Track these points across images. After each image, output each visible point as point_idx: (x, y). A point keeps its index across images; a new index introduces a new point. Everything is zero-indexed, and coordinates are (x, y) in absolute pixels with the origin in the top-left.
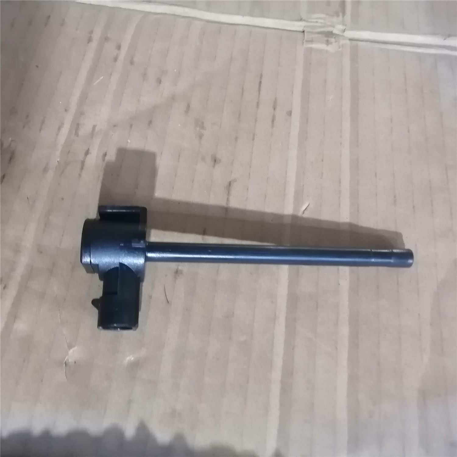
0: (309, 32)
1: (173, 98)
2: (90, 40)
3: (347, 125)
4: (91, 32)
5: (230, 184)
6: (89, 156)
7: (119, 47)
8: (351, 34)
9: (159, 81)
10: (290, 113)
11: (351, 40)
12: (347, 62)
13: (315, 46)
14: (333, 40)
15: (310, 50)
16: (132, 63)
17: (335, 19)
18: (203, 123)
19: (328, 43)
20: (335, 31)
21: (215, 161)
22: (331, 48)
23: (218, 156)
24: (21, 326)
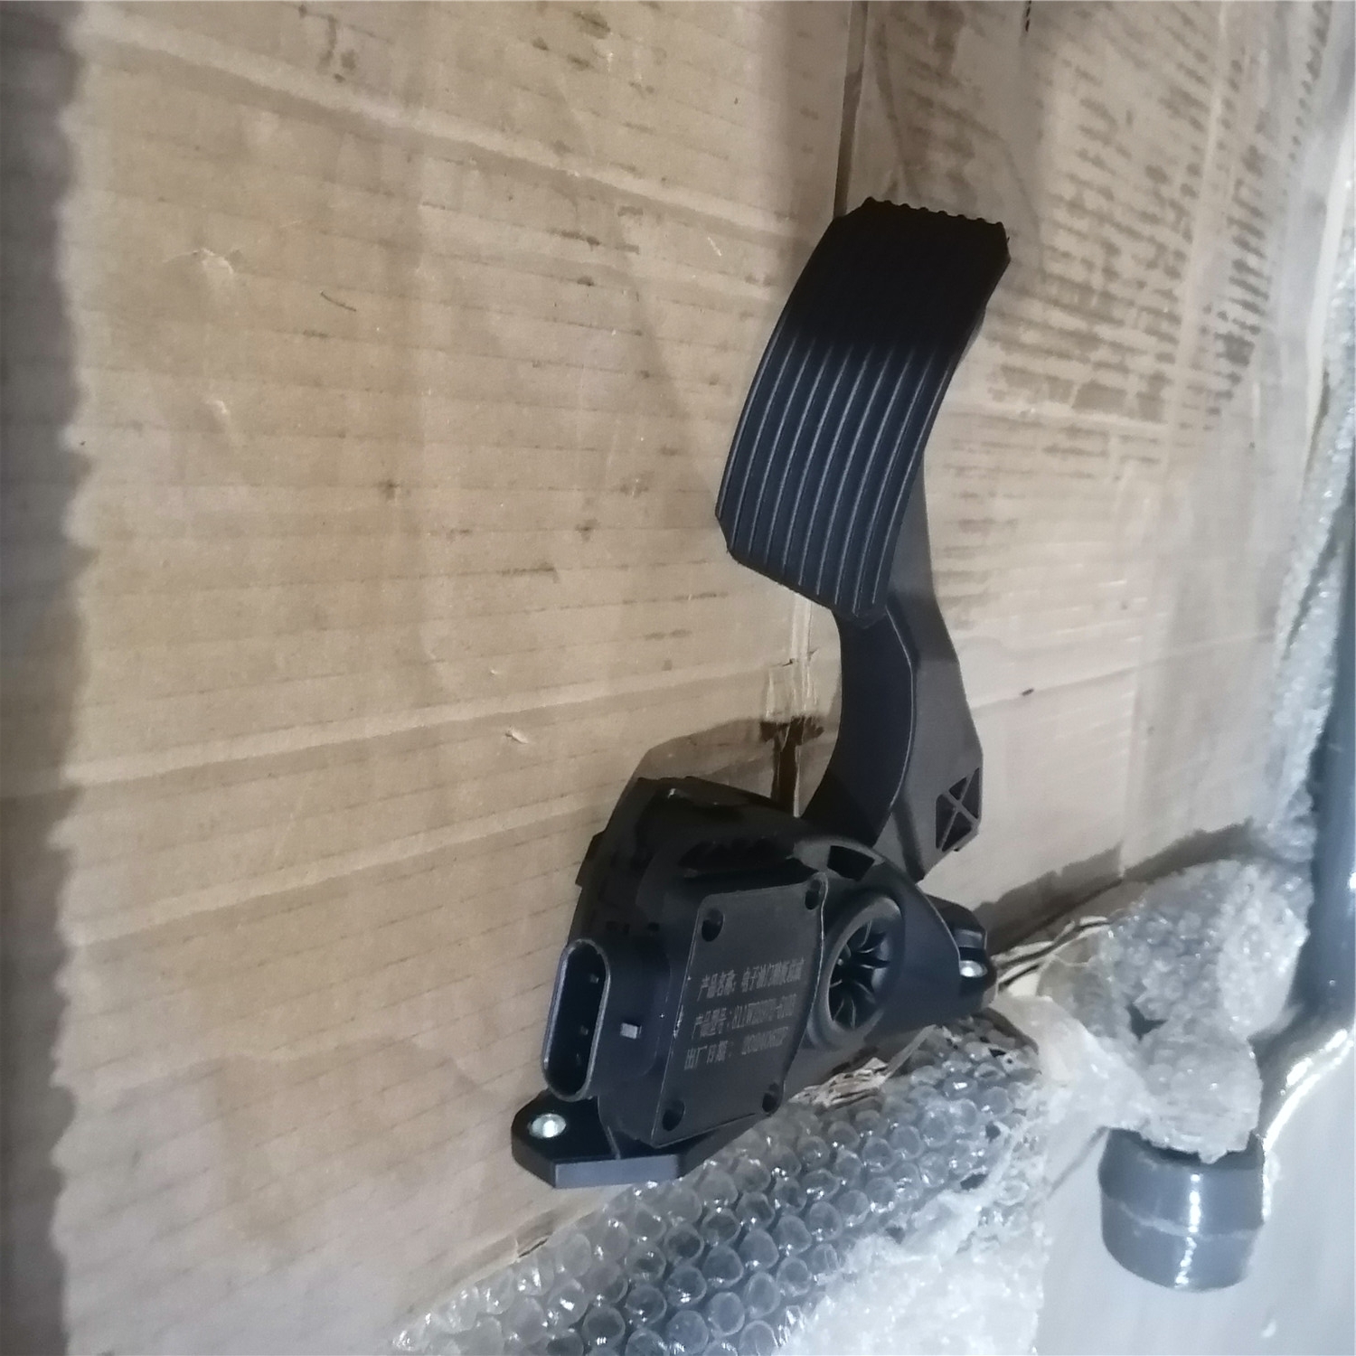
5: (550, 569)
6: (587, 245)
9: (713, 382)
18: (646, 489)
23: (595, 534)
24: (265, 129)
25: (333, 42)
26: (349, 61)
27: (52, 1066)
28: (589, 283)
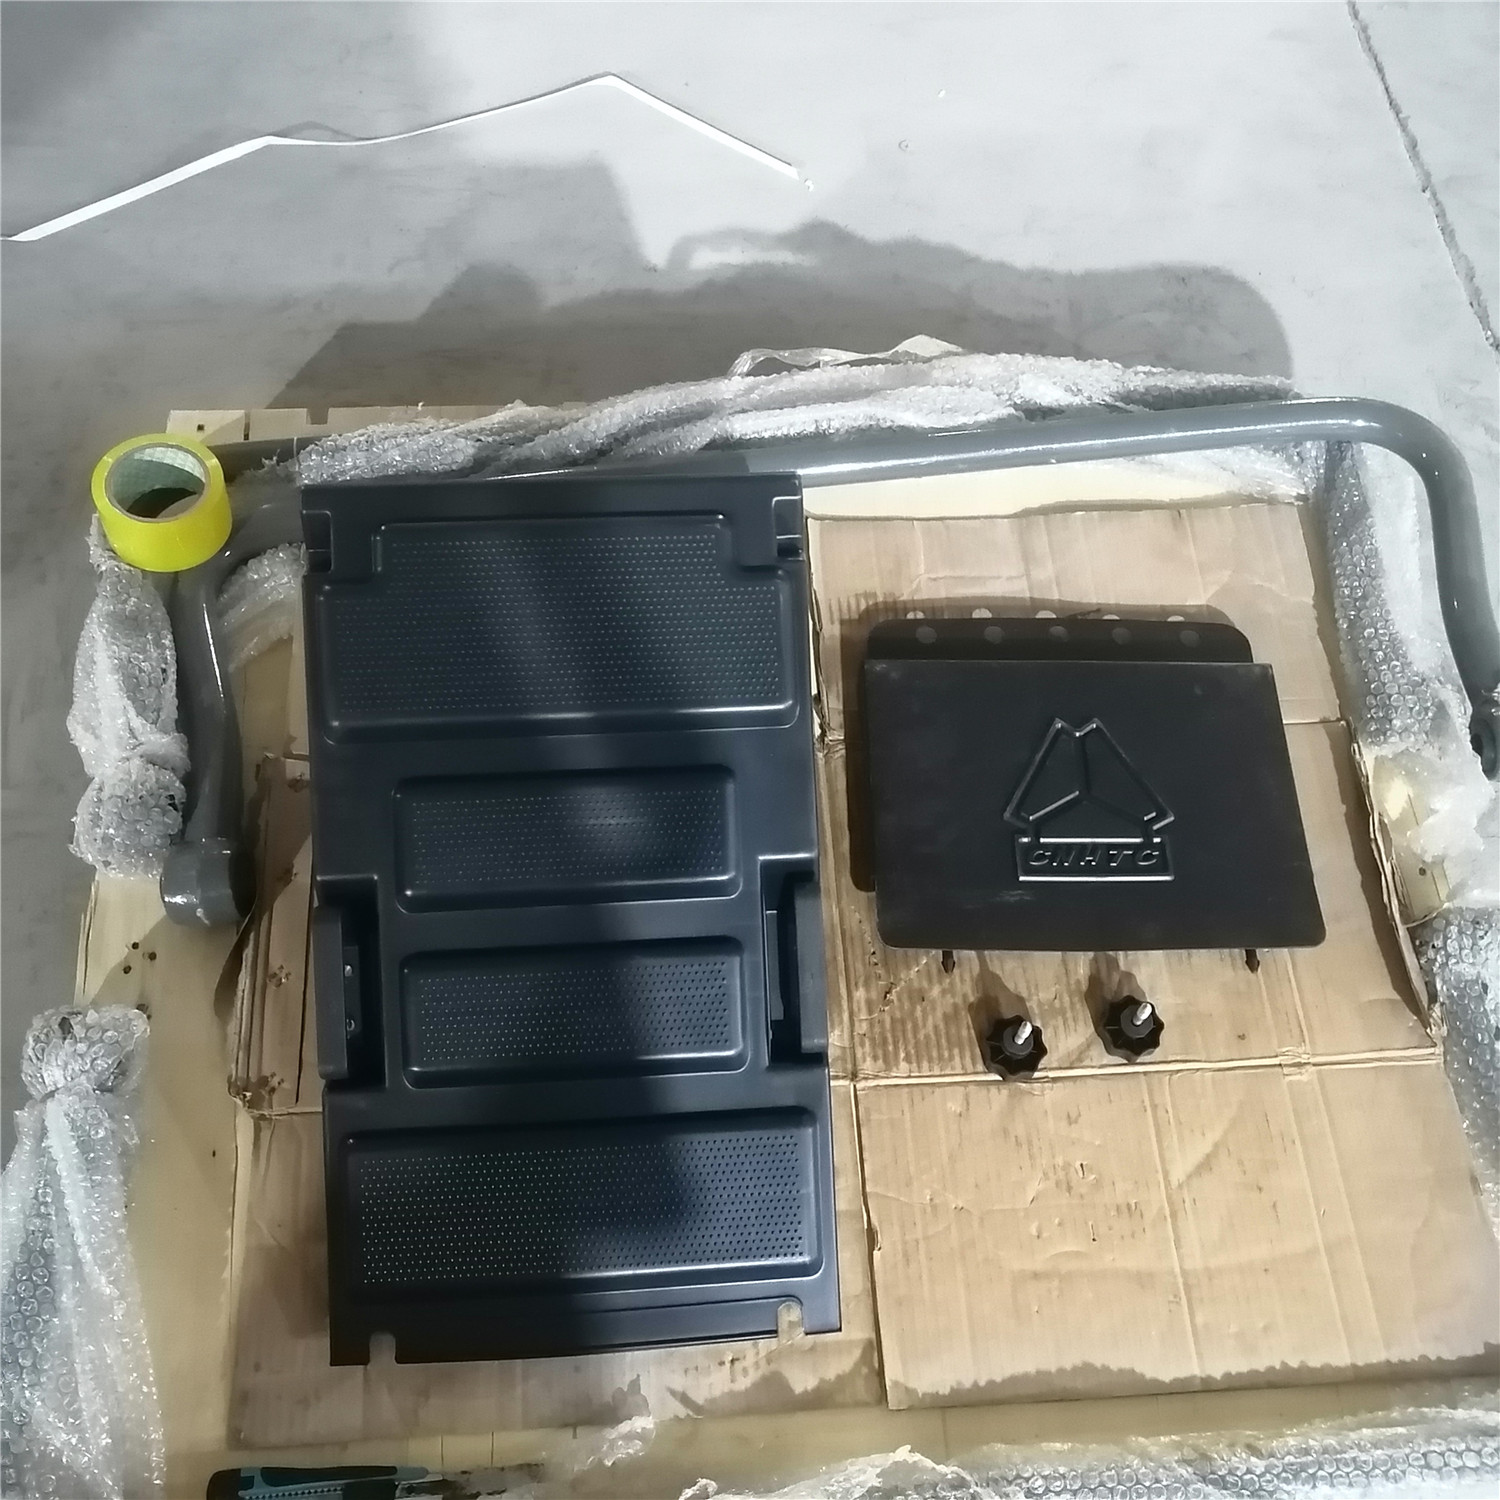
0: (1286, 1065)
1: (1216, 1146)
2: (1146, 1111)
3: (1331, 1143)
4: (1143, 1102)
5: (1274, 1206)
6: (1185, 1202)
7: (1167, 1112)
8: (1312, 1060)
9: (1203, 1134)
10: (1294, 1142)
11: (1314, 1065)
12: (1317, 1088)
13: (1291, 1078)
14: (1303, 1071)
15: (1290, 1083)
16: (1181, 1123)
17: (1300, 1050)
18: (1242, 1161)
19: (1300, 1073)
20: (1303, 1061)
21: (1260, 1189)
22: (1304, 1078)
23: (1260, 1185)
24: (1200, 1320)
25: (1172, 1302)
26: (1175, 1296)
27: (1413, 1360)
28: (1194, 1200)
